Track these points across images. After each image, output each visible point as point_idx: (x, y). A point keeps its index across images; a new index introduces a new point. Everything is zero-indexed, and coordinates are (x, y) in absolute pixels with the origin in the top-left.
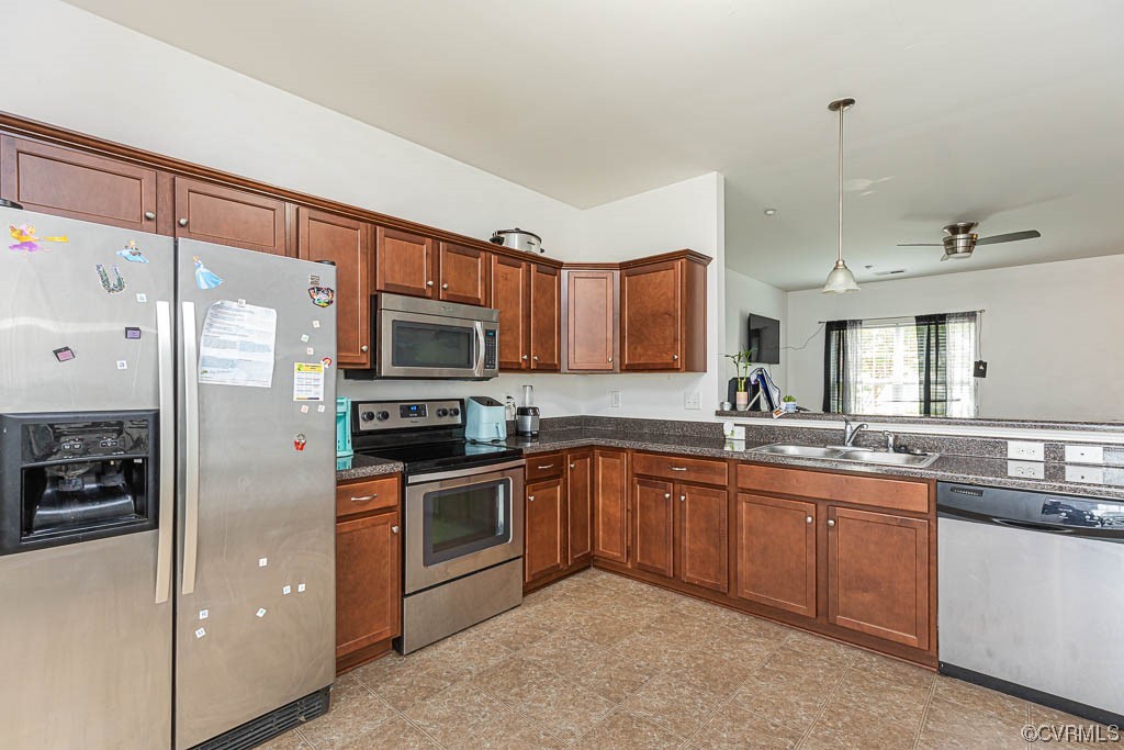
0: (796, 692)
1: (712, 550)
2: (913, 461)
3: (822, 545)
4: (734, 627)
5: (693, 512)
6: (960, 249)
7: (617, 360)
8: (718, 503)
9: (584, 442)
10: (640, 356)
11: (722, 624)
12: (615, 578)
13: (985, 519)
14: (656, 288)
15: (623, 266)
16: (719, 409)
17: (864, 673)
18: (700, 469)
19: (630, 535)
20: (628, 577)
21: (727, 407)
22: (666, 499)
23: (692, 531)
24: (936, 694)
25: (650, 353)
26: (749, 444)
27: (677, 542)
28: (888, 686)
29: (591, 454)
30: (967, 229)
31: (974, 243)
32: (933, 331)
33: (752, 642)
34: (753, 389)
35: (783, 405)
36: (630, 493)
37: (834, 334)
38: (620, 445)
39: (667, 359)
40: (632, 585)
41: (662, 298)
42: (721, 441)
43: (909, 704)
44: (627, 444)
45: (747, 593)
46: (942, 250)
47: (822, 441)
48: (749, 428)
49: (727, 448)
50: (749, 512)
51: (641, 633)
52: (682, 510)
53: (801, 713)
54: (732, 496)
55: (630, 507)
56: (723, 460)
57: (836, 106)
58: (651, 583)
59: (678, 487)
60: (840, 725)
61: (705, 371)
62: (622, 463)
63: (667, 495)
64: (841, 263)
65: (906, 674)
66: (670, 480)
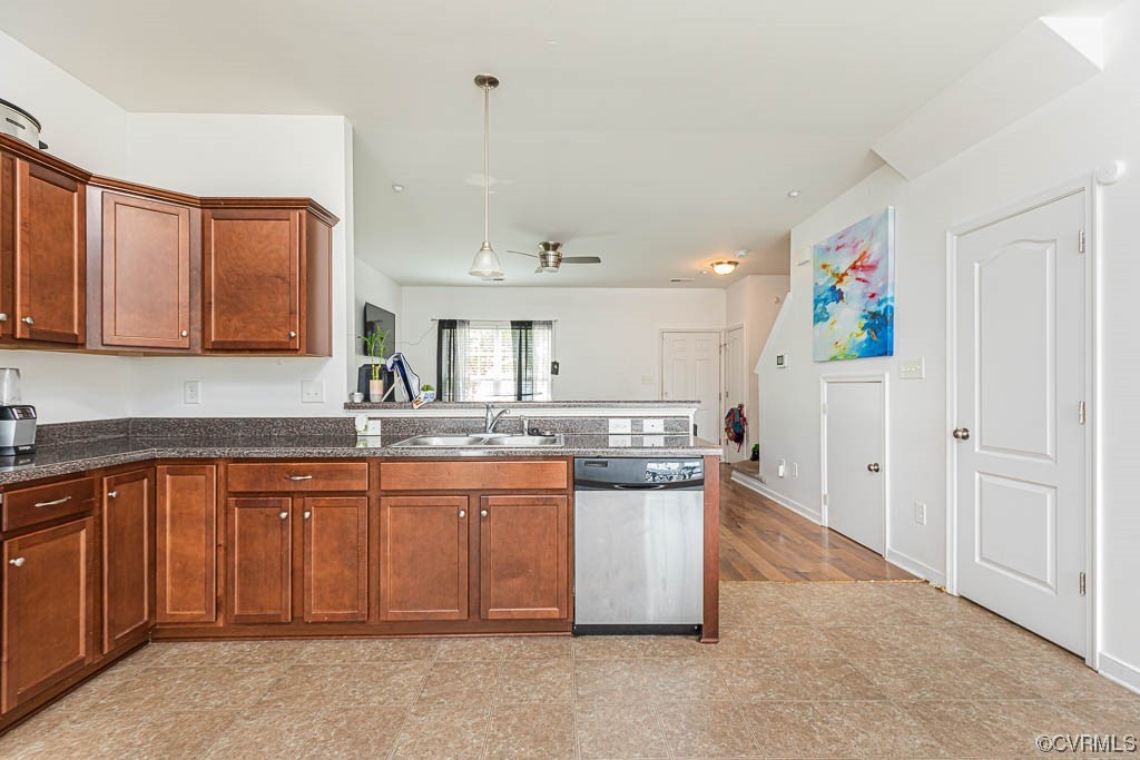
0: (460, 713)
1: (347, 573)
2: (545, 442)
3: (475, 538)
4: (378, 659)
5: (321, 531)
6: (551, 264)
7: (197, 335)
8: (354, 513)
9: (139, 455)
10: (237, 331)
11: (362, 661)
12: (196, 647)
13: (609, 486)
14: (260, 242)
15: (206, 204)
16: (348, 401)
17: (517, 661)
18: (331, 475)
19: (221, 579)
20: (218, 638)
21: (358, 398)
22: (282, 520)
23: (320, 555)
24: (577, 657)
25: (253, 327)
26: (387, 439)
27: (298, 574)
28: (540, 665)
29: (150, 472)
30: (556, 247)
31: (560, 260)
32: (523, 335)
33: (403, 670)
34: (388, 377)
35: (423, 394)
36: (221, 520)
37: (446, 332)
38: (205, 455)
39: (279, 336)
40: (225, 649)
41: (272, 256)
42: (352, 438)
43: (559, 677)
44: (218, 452)
45: (393, 613)
46: (538, 262)
47: (463, 431)
48: (385, 422)
49: (360, 445)
50: (395, 517)
51: (247, 718)
52: (305, 532)
53: (470, 737)
54: (373, 500)
55: (221, 542)
56: (363, 459)
57: (481, 81)
58: (255, 638)
59: (299, 501)
60: (510, 731)
61: (331, 355)
62: (209, 480)
63: (284, 515)
64: (487, 244)
65: (550, 647)
66: (287, 494)
